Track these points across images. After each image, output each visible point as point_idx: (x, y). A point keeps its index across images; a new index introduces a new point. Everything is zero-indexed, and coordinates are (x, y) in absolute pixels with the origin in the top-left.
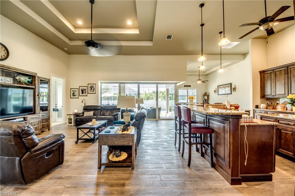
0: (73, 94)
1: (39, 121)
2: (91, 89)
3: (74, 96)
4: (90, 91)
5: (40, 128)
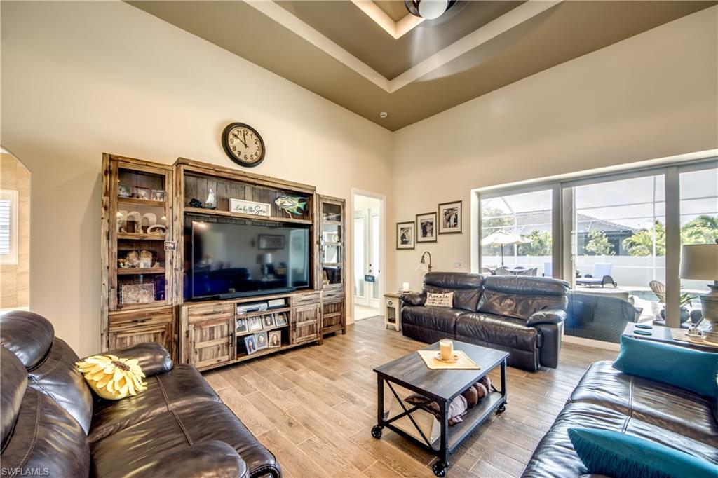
0: (403, 237)
1: (318, 310)
2: (449, 220)
3: (404, 243)
4: (445, 227)
5: (320, 329)
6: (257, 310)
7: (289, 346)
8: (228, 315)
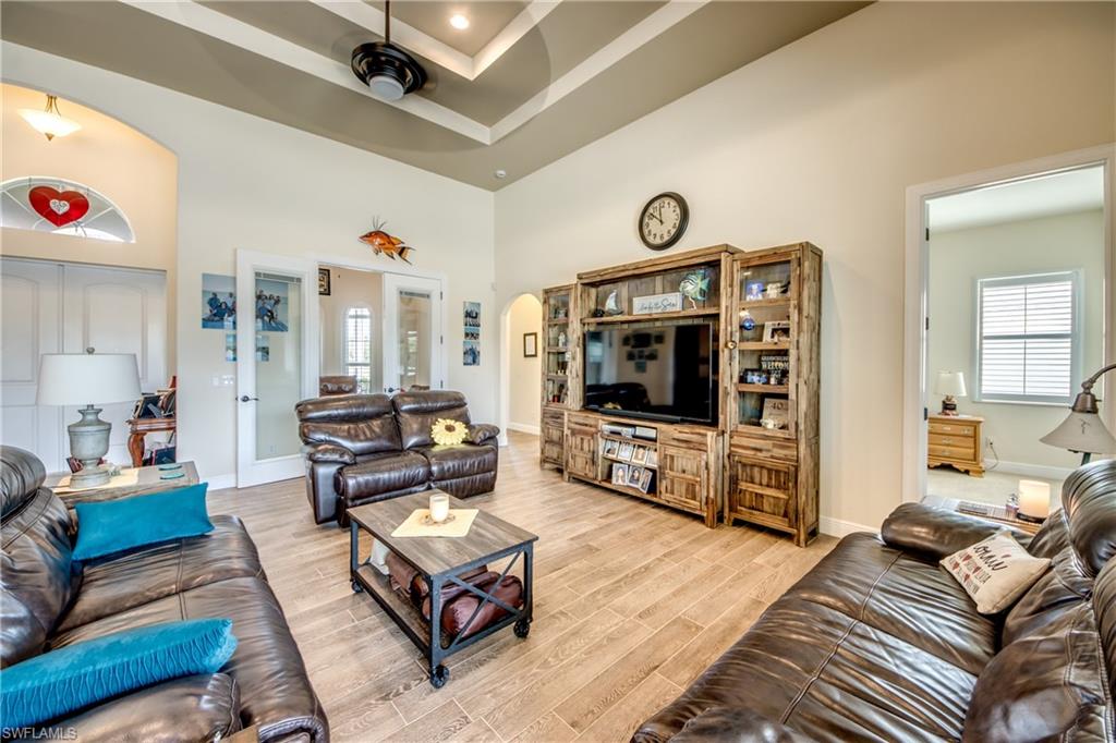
5: (707, 498)
6: (619, 434)
7: (655, 499)
8: (593, 430)
